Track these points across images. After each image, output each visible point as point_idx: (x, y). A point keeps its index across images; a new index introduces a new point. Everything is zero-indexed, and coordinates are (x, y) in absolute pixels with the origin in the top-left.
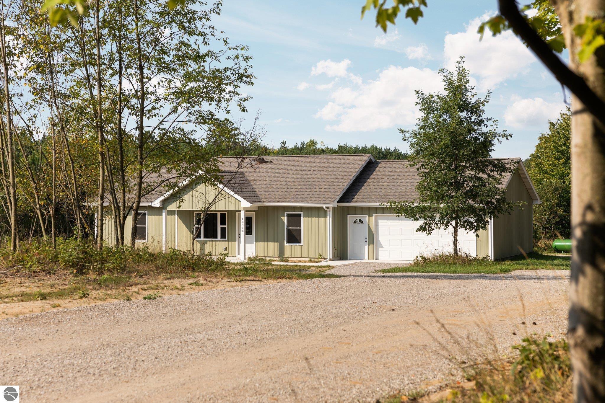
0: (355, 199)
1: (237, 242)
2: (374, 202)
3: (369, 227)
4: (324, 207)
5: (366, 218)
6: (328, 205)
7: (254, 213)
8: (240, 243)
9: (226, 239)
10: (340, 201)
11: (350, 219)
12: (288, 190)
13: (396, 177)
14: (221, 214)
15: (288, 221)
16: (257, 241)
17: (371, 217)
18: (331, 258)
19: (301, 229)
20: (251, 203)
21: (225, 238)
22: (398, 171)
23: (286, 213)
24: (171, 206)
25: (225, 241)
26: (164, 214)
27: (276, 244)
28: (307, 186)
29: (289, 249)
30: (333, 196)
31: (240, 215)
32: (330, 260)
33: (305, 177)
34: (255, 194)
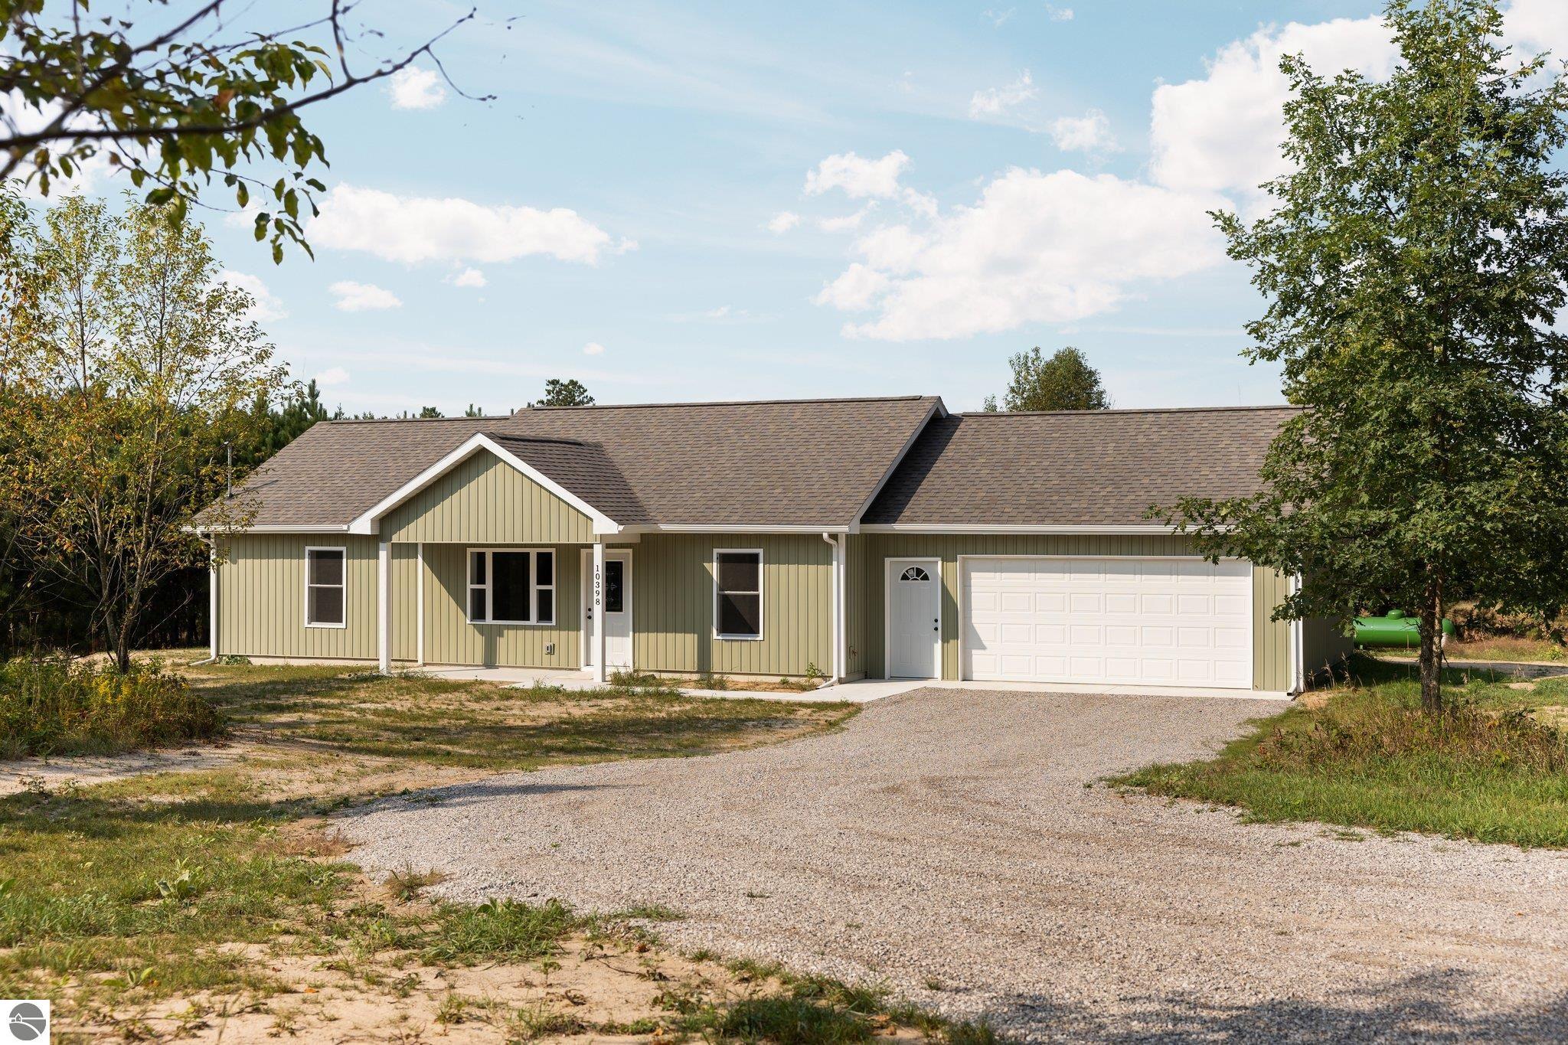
0: (907, 512)
1: (582, 632)
2: (961, 522)
3: (944, 589)
4: (825, 536)
5: (937, 567)
6: (834, 529)
7: (630, 551)
8: (589, 633)
9: (554, 623)
10: (867, 519)
11: (893, 567)
12: (722, 490)
13: (1011, 454)
14: (539, 554)
15: (723, 573)
16: (636, 630)
17: (950, 565)
18: (843, 675)
19: (758, 596)
20: (620, 522)
21: (550, 619)
22: (1013, 439)
23: (716, 551)
24: (403, 532)
25: (551, 628)
26: (383, 555)
27: (691, 640)
28: (774, 478)
29: (726, 650)
30: (849, 504)
31: (590, 557)
32: (841, 681)
33: (766, 456)
34: (633, 501)
